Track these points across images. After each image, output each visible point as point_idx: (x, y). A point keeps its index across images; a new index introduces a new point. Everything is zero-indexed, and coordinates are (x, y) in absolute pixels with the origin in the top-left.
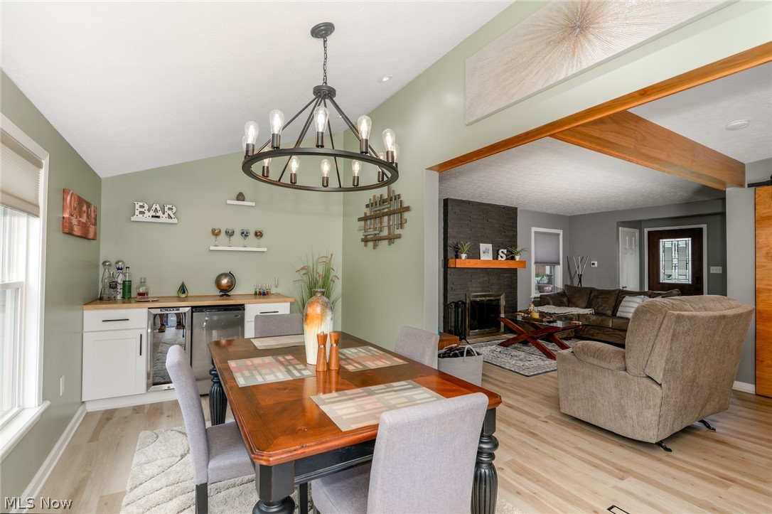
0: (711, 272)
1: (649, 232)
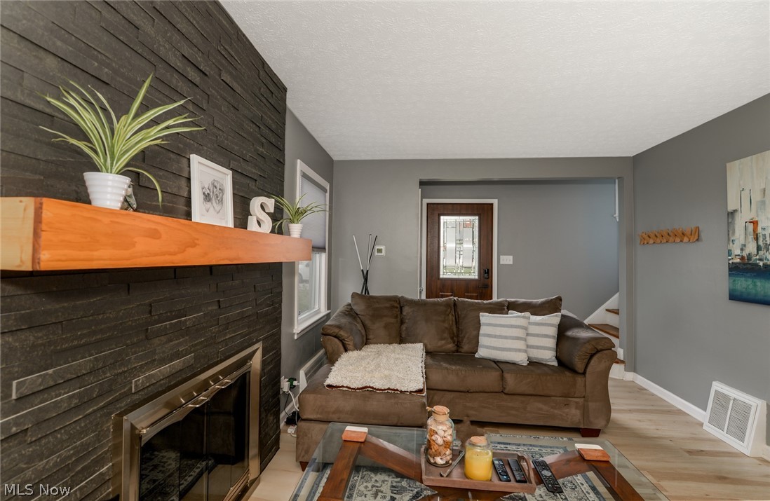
0: (501, 263)
1: (428, 204)
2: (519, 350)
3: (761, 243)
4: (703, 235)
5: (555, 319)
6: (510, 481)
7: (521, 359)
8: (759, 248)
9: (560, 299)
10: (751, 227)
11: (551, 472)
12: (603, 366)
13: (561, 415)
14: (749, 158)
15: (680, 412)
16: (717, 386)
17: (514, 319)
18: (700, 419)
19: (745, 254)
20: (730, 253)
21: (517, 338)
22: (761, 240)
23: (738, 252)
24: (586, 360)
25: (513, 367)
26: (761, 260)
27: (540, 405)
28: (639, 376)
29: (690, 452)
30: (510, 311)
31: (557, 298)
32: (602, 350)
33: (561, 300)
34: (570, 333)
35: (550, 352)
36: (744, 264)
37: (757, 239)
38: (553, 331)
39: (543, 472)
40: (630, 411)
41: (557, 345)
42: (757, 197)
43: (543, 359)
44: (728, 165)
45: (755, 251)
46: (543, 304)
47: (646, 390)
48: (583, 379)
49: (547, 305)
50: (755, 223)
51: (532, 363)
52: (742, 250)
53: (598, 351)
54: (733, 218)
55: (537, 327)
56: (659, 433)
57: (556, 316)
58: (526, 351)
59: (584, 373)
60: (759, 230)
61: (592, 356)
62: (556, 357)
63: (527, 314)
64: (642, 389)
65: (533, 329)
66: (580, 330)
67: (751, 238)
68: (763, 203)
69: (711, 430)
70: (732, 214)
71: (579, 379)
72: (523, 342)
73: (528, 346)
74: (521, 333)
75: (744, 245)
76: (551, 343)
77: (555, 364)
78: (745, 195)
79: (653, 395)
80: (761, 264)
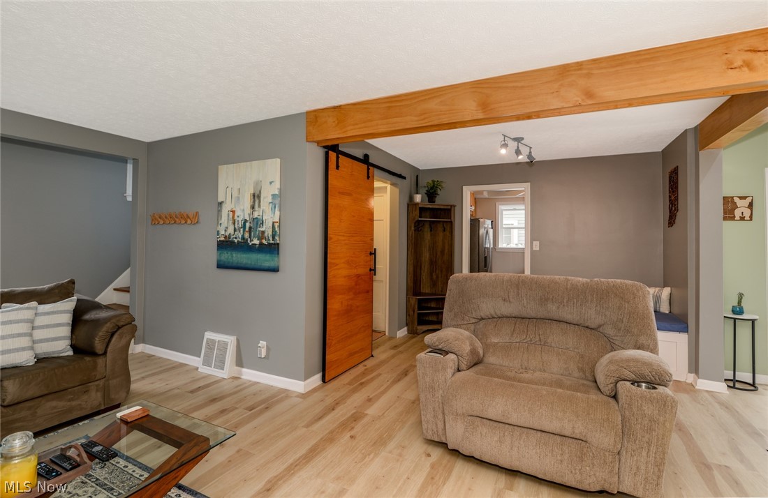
2: (23, 349)
3: (236, 226)
4: (201, 219)
5: (69, 304)
6: (61, 474)
7: (26, 358)
8: (235, 230)
9: (72, 282)
10: (231, 214)
11: (101, 445)
12: (123, 342)
13: (80, 405)
14: (232, 165)
15: (182, 365)
16: (209, 335)
17: (15, 312)
18: (196, 365)
19: (227, 234)
20: (218, 234)
21: (19, 335)
22: (236, 223)
23: (223, 232)
24: (107, 340)
25: (16, 371)
26: (236, 238)
27: (54, 403)
28: (148, 346)
29: (192, 392)
30: (3, 305)
31: (69, 282)
32: (123, 326)
33: (74, 283)
34: (87, 317)
35: (63, 341)
36: (227, 242)
37: (234, 223)
38: (67, 318)
39: (93, 450)
40: (143, 378)
41: (72, 332)
42: (235, 194)
43: (54, 352)
44: (220, 167)
45: (232, 232)
46: (51, 290)
47: (154, 356)
48: (104, 359)
49: (57, 291)
50: (233, 212)
51: (40, 360)
52: (225, 231)
53: (119, 328)
54: (221, 207)
55: (47, 317)
56: (169, 387)
57: (71, 301)
58: (32, 348)
59: (105, 353)
60: (236, 217)
61: (113, 335)
62: (71, 346)
63: (34, 304)
64: (150, 356)
65: (40, 321)
66: (98, 312)
67: (231, 222)
68: (238, 198)
69: (205, 370)
70: (220, 204)
71: (100, 361)
72: (28, 339)
73: (34, 342)
74: (23, 328)
75: (227, 228)
76: (66, 331)
77: (71, 353)
78: (229, 190)
79: (160, 358)
80: (236, 241)
